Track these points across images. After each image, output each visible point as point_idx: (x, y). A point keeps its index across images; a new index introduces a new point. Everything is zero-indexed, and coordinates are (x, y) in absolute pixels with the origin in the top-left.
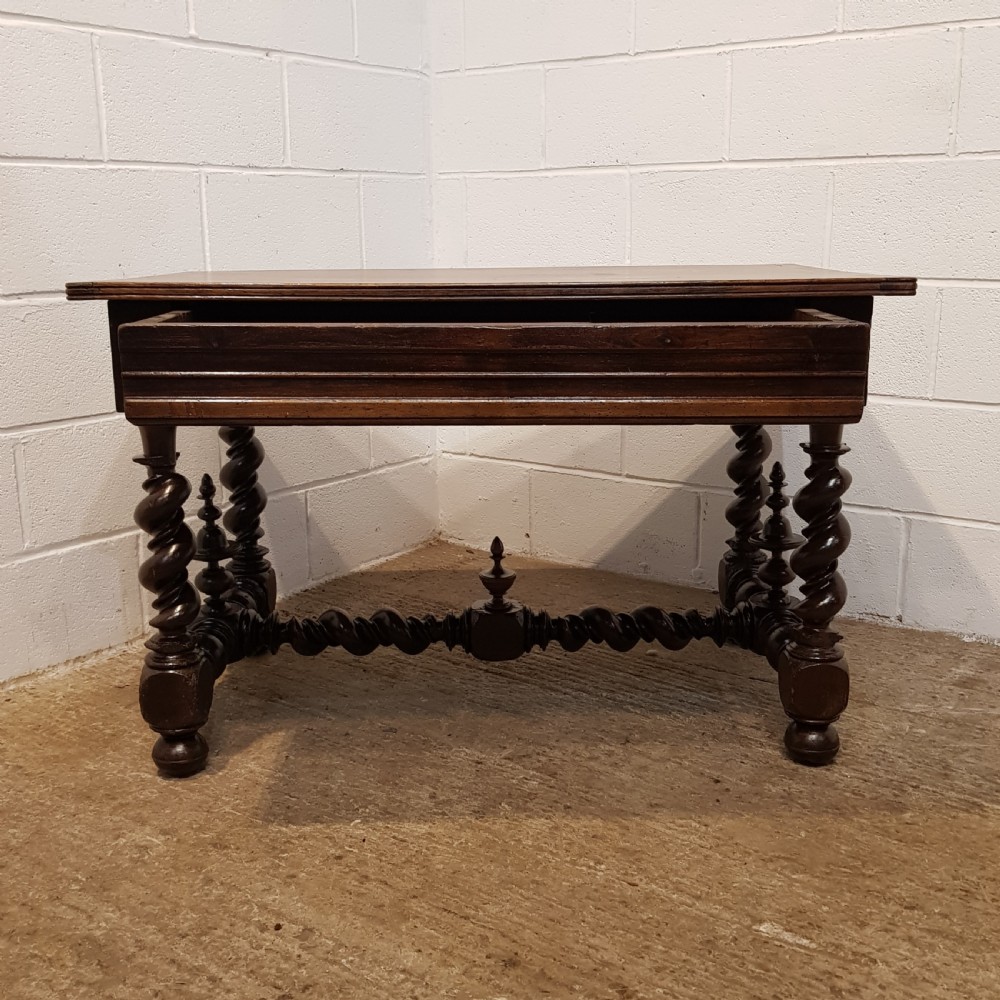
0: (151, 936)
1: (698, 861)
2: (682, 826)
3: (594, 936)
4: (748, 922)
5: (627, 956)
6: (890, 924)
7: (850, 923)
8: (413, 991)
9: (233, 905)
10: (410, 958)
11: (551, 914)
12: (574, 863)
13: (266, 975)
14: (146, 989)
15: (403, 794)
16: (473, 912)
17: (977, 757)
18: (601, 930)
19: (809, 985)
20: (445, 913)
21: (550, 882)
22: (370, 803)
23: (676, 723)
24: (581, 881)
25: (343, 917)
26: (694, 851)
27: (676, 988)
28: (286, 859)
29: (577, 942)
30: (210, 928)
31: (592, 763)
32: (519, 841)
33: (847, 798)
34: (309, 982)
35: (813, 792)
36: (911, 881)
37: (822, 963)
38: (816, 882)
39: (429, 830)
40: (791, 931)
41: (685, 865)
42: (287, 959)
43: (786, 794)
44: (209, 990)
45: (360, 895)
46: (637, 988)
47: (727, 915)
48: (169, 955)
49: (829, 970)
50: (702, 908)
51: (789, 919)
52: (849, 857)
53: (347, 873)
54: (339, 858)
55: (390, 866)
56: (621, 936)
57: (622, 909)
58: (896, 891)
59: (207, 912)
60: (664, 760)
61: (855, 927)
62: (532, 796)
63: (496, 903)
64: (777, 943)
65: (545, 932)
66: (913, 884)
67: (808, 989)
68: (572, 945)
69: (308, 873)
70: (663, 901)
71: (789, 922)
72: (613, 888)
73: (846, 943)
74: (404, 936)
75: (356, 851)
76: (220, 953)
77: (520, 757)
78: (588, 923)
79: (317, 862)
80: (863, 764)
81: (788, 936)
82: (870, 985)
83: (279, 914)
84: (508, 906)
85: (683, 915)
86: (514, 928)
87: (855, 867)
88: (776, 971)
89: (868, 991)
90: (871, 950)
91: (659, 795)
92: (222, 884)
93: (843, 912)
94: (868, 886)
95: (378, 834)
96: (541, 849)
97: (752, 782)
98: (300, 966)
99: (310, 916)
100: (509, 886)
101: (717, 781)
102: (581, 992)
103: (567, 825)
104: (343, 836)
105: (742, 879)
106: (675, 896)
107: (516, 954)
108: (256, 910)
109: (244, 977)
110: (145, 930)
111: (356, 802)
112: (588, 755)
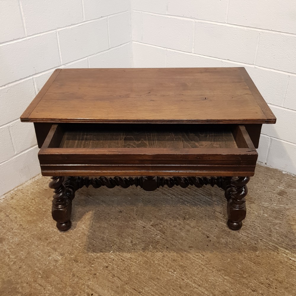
9: (80, 285)
12: (168, 271)
15: (124, 240)
16: (141, 290)
21: (162, 279)
22: (115, 244)
24: (170, 278)
28: (93, 267)
30: (75, 294)
31: (175, 228)
32: (154, 261)
45: (113, 282)
53: (109, 273)
54: (107, 267)
57: (180, 290)
59: (74, 288)
60: (194, 227)
63: (147, 287)
69: (99, 273)
70: (190, 286)
72: (178, 281)
75: (111, 264)
77: (155, 225)
79: (101, 269)
83: (92, 289)
84: (150, 288)
92: (77, 277)
96: (160, 265)
99: (100, 290)
103: (167, 255)
104: (108, 258)
106: (193, 285)
108: (86, 287)
111: (111, 243)
112: (174, 225)
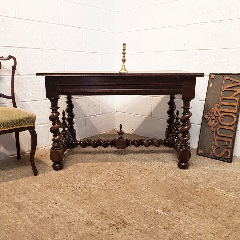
0: (30, 203)
1: (148, 196)
2: (147, 189)
3: (121, 210)
4: (155, 209)
5: (126, 214)
6: (186, 212)
7: (177, 211)
8: (79, 218)
9: (49, 198)
10: (81, 211)
11: (113, 204)
12: (122, 195)
13: (50, 212)
14: (25, 214)
15: (91, 179)
17: (217, 179)
18: (123, 208)
19: (164, 223)
20: (91, 203)
21: (115, 198)
22: (83, 180)
23: (153, 168)
24: (122, 198)
25: (70, 202)
26: (148, 194)
27: (135, 221)
28: (62, 190)
29: (117, 210)
30: (43, 203)
31: (132, 175)
33: (185, 185)
34: (59, 214)
35: (178, 184)
36: (194, 203)
37: (168, 219)
38: (172, 202)
39: (94, 186)
40: (163, 212)
41: (145, 196)
42: (56, 210)
43: (171, 184)
44: (38, 215)
45: (75, 198)
46: (126, 221)
47: (151, 207)
48: (33, 207)
49: (169, 220)
50: (146, 206)
51: (164, 209)
52: (181, 197)
53: (74, 194)
54: (73, 191)
55: (83, 193)
56: (126, 210)
57: (129, 205)
58: (190, 205)
59: (43, 199)
60: (147, 175)
61: (178, 212)
62: (117, 181)
63: (102, 202)
64: (160, 214)
65: (111, 208)
66: (194, 204)
67: (163, 223)
68: (115, 211)
69: (66, 193)
70: (138, 203)
71: (163, 210)
72: (128, 200)
73: (175, 215)
74: (81, 207)
76: (43, 207)
77: (117, 173)
78: (121, 207)
80: (191, 179)
81: (162, 213)
82: (177, 224)
83: (57, 201)
84: (105, 202)
85: (141, 207)
86: (104, 207)
87: (182, 199)
88: (158, 220)
89: (176, 225)
90: (180, 217)
91: (144, 182)
92: (48, 194)
93: (176, 208)
94: (184, 204)
95: (83, 186)
96: (116, 192)
97: (165, 181)
98: (58, 211)
99: (63, 202)
100: (106, 198)
101: (158, 180)
102: (114, 221)
103: (122, 187)
104: (76, 186)
105: (157, 200)
106: (141, 203)
107: (103, 212)
108: (53, 200)
109: (46, 212)
110: (30, 202)
111: (81, 180)
112: (132, 173)
